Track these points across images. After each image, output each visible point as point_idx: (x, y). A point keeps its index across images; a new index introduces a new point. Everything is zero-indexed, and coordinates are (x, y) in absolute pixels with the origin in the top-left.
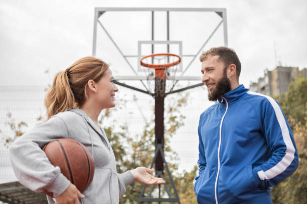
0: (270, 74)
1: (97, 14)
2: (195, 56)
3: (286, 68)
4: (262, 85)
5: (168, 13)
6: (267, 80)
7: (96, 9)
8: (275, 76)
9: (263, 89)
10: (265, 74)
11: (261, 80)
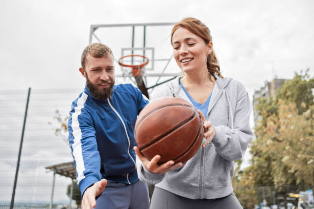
0: (269, 84)
1: (92, 30)
2: (169, 60)
3: (281, 80)
4: (263, 92)
5: (145, 27)
6: (267, 89)
7: (92, 26)
8: (273, 86)
9: (264, 95)
10: (266, 85)
11: (262, 89)
